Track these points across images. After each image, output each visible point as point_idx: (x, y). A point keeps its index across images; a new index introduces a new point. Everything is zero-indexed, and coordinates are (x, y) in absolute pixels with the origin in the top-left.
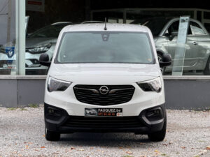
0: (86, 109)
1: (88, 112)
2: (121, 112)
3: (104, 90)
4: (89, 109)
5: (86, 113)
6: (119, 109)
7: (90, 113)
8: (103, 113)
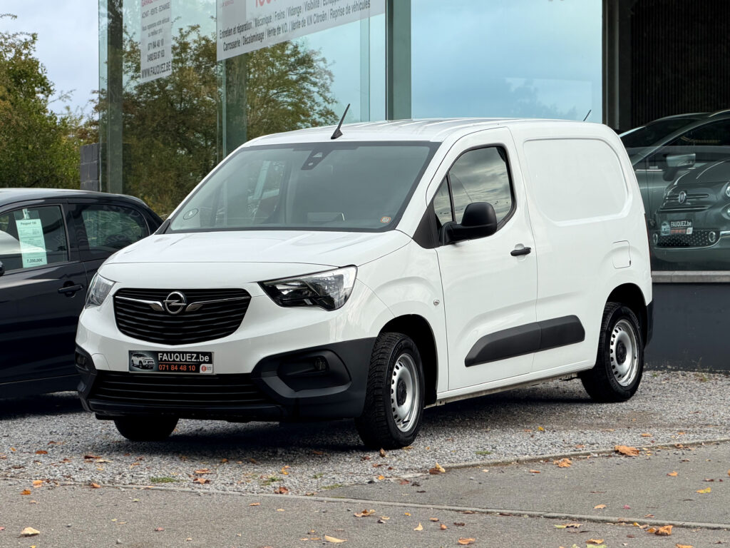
0: (131, 353)
1: (136, 360)
2: (210, 362)
3: (174, 303)
4: (138, 354)
5: (131, 362)
6: (204, 354)
7: (141, 366)
8: (169, 365)
